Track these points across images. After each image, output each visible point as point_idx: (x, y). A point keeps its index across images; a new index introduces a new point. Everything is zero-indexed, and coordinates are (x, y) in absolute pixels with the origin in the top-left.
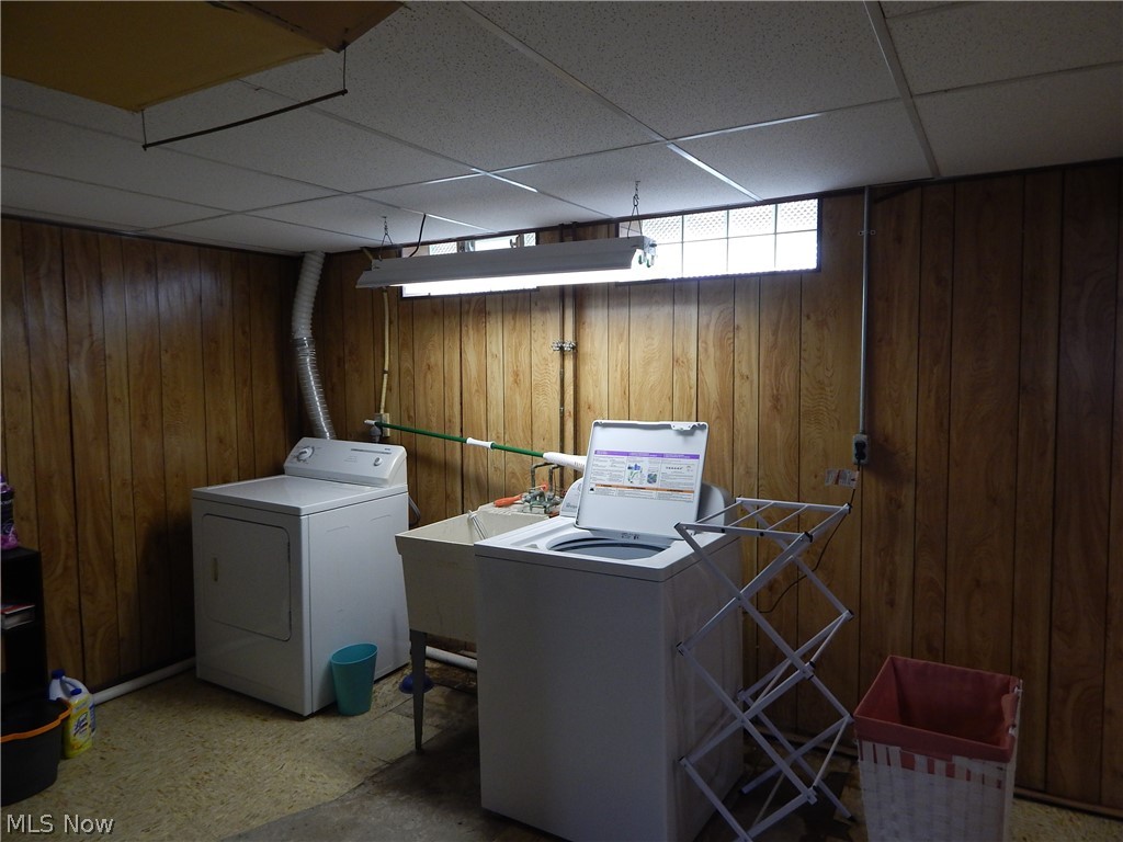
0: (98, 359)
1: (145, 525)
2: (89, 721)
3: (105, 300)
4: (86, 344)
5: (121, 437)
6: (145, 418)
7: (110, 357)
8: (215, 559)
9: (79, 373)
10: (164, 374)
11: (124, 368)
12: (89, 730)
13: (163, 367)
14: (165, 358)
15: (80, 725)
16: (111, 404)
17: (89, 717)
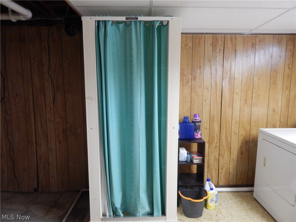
0: (232, 79)
1: (242, 137)
2: (215, 200)
3: (236, 58)
4: (229, 74)
5: (237, 106)
6: (246, 100)
7: (236, 78)
8: (265, 158)
9: (226, 84)
10: (254, 84)
11: (240, 82)
12: (214, 203)
13: (254, 82)
14: (256, 79)
15: (212, 200)
16: (235, 95)
17: (215, 198)
